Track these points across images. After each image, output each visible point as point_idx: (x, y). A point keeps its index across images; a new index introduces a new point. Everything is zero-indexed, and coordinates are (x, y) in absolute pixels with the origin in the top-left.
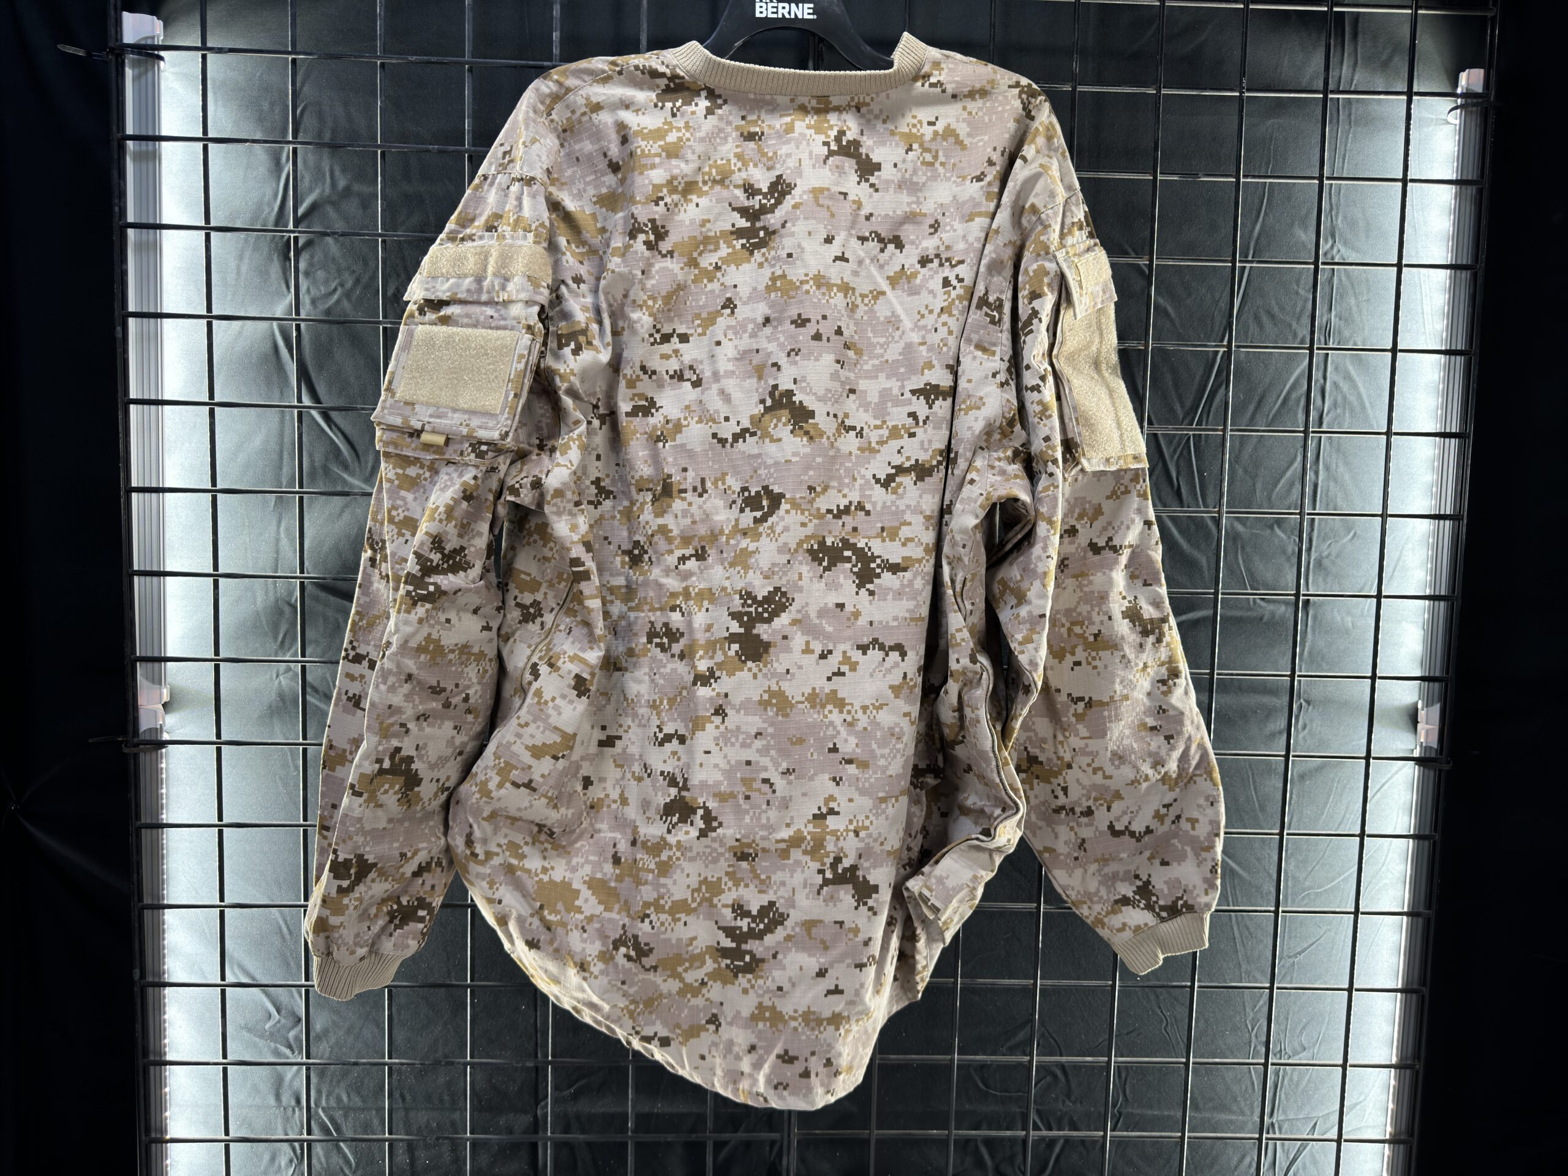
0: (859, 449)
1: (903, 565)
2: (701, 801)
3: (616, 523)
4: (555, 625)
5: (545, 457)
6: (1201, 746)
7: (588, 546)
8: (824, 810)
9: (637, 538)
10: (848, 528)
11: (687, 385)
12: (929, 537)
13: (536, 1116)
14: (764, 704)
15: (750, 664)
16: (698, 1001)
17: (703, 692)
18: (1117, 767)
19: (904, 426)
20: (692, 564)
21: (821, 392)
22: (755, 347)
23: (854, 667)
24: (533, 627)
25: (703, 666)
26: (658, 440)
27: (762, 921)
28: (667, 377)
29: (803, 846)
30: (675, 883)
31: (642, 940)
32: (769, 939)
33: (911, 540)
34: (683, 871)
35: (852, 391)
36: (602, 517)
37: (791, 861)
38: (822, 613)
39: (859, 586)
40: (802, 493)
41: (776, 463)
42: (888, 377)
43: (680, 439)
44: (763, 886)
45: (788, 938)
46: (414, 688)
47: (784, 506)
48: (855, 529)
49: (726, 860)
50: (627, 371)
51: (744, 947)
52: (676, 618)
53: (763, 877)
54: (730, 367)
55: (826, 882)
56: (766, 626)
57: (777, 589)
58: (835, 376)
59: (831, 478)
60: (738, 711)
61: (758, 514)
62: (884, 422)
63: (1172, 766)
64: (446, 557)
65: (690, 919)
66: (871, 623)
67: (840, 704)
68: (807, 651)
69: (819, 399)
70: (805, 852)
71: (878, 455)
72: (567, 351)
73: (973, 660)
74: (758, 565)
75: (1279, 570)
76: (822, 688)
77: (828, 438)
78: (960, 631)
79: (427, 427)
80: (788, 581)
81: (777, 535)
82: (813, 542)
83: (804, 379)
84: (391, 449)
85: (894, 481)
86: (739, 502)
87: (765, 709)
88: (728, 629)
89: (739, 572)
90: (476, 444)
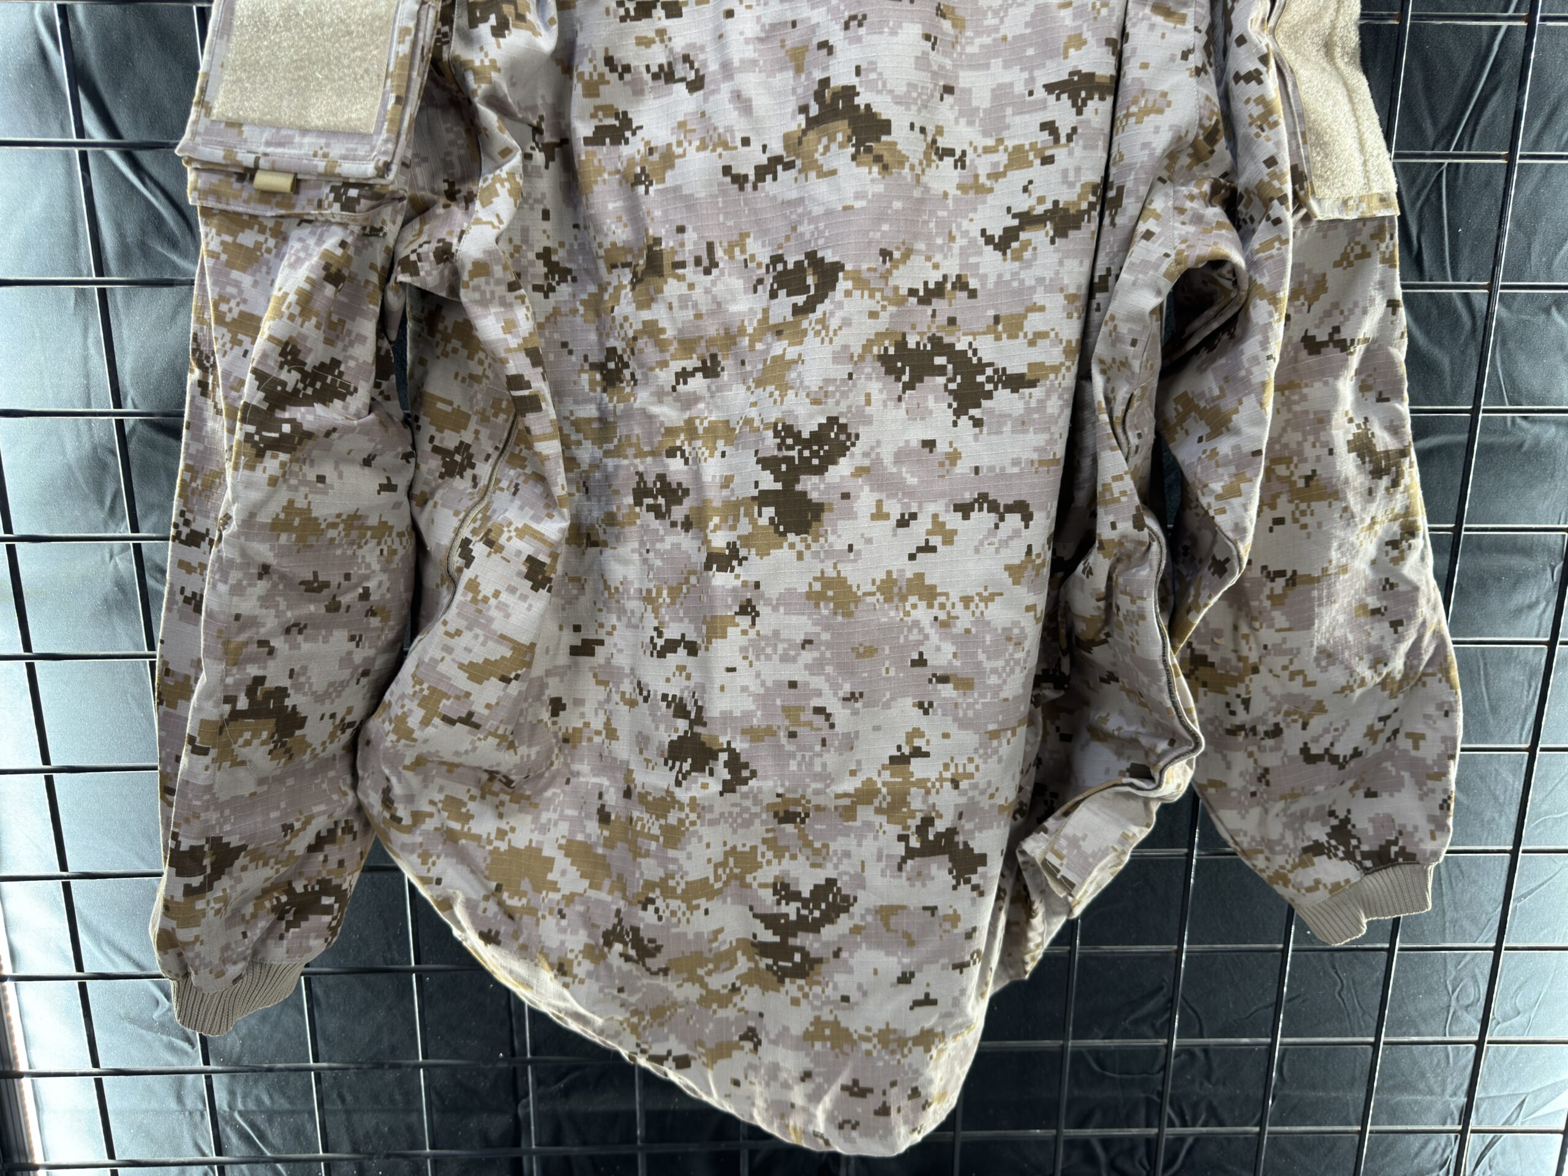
0: (960, 187)
1: (1029, 377)
2: (723, 740)
3: (579, 320)
4: (494, 482)
5: (457, 211)
6: (1437, 634)
7: (535, 356)
8: (906, 750)
9: (612, 343)
10: (941, 319)
11: (681, 87)
12: (1071, 330)
13: (516, 1116)
14: (814, 598)
15: (791, 537)
16: (730, 1013)
17: (721, 580)
18: (1324, 670)
19: (1033, 146)
20: (697, 383)
21: (902, 90)
22: (790, 17)
23: (949, 538)
24: (463, 484)
25: (719, 540)
26: (637, 181)
27: (818, 907)
28: (647, 77)
29: (876, 803)
30: (689, 857)
31: (645, 934)
32: (828, 932)
33: (1043, 335)
34: (700, 839)
35: (949, 90)
36: (556, 312)
37: (858, 823)
38: (900, 457)
39: (958, 413)
40: (871, 262)
41: (829, 213)
42: (1007, 65)
43: (671, 178)
44: (818, 857)
45: (856, 930)
46: (275, 586)
47: (843, 284)
48: (952, 321)
49: (763, 822)
50: (584, 67)
51: (792, 941)
52: (675, 467)
53: (817, 845)
54: (750, 52)
55: (911, 853)
56: (815, 479)
57: (832, 420)
58: (922, 62)
59: (916, 236)
60: (775, 609)
61: (800, 300)
62: (1000, 141)
63: (1398, 664)
64: (308, 378)
65: (711, 905)
66: (977, 470)
67: (929, 594)
68: (879, 515)
69: (898, 101)
70: (879, 811)
71: (990, 198)
72: (484, 30)
73: (1139, 524)
74: (802, 382)
75: (1552, 374)
76: (901, 571)
77: (912, 168)
78: (1119, 478)
79: (262, 163)
80: (849, 407)
81: (831, 333)
82: (887, 343)
83: (873, 66)
84: (210, 203)
85: (1017, 239)
86: (769, 280)
87: (817, 605)
88: (756, 484)
89: (771, 395)
90: (342, 187)
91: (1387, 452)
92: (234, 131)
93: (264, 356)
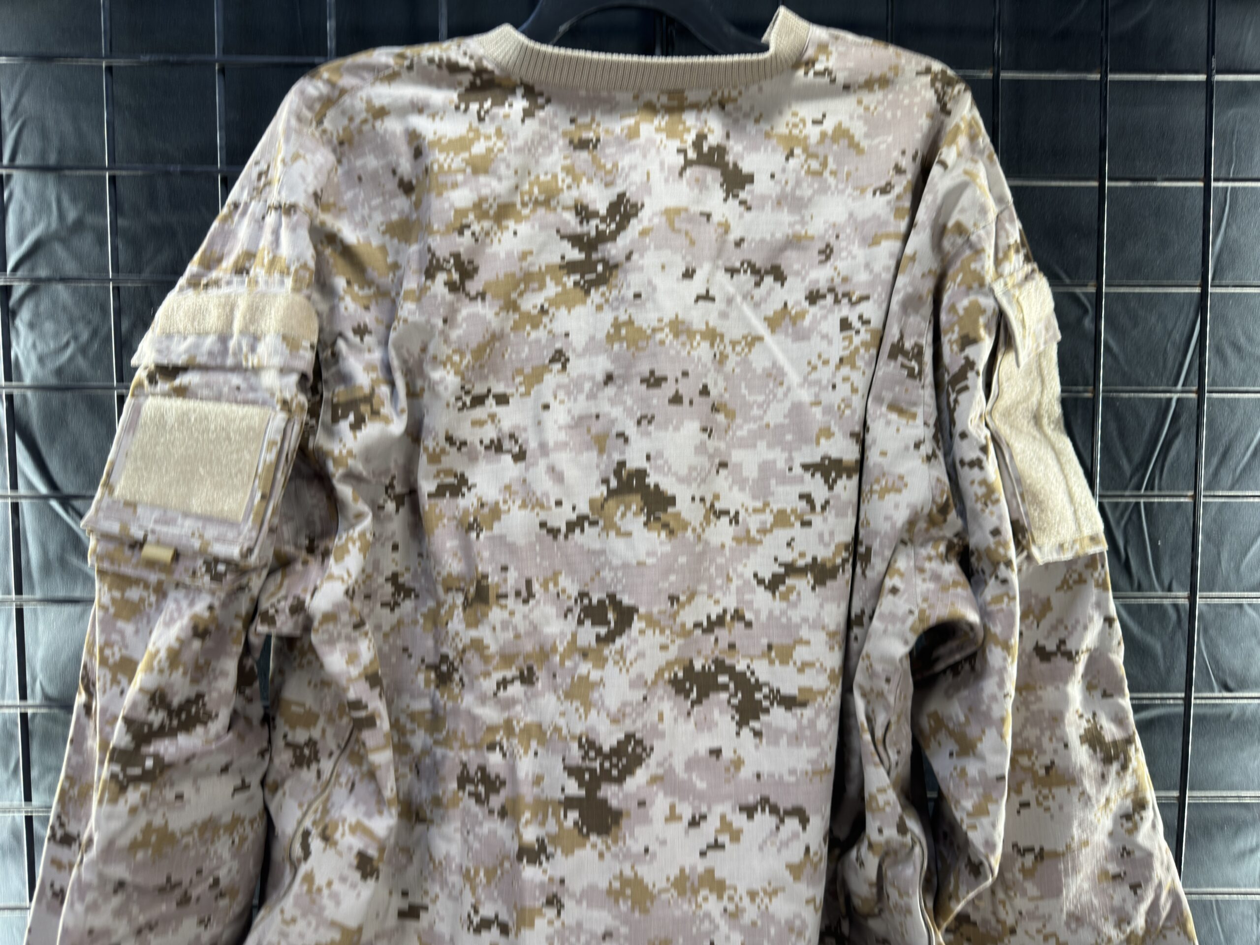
0: (735, 539)
1: (800, 698)
3: (419, 629)
4: (334, 777)
5: (314, 566)
6: (1173, 894)
7: (373, 679)
9: (445, 650)
10: (723, 644)
11: (507, 459)
12: (833, 660)
14: (614, 895)
15: (593, 838)
17: (530, 873)
18: (1074, 932)
19: (794, 511)
20: (516, 689)
21: (684, 471)
22: (594, 411)
23: (736, 836)
24: (308, 775)
25: (530, 834)
26: (470, 528)
28: (481, 449)
33: (811, 665)
35: (723, 465)
36: (400, 623)
38: (691, 764)
39: (740, 724)
40: (661, 606)
41: (625, 566)
42: (770, 446)
43: (498, 528)
46: (129, 898)
47: (637, 624)
48: (732, 646)
50: (429, 443)
52: (495, 759)
54: (562, 436)
56: (615, 788)
57: (629, 737)
58: (701, 449)
59: (699, 581)
60: (579, 902)
61: (603, 631)
62: (766, 505)
63: (1139, 922)
64: (171, 713)
66: (758, 776)
67: (719, 887)
68: (673, 816)
69: (681, 480)
71: (760, 548)
72: (344, 426)
73: (902, 829)
74: (603, 704)
75: (1249, 655)
76: (693, 868)
77: (694, 530)
78: (882, 790)
79: (150, 537)
80: (644, 726)
81: (628, 663)
82: (676, 668)
83: (660, 454)
84: (106, 565)
85: (784, 582)
86: (577, 610)
87: (617, 901)
88: (563, 790)
89: (577, 710)
90: (212, 563)
91: (1115, 743)
92: (130, 510)
93: (134, 705)
